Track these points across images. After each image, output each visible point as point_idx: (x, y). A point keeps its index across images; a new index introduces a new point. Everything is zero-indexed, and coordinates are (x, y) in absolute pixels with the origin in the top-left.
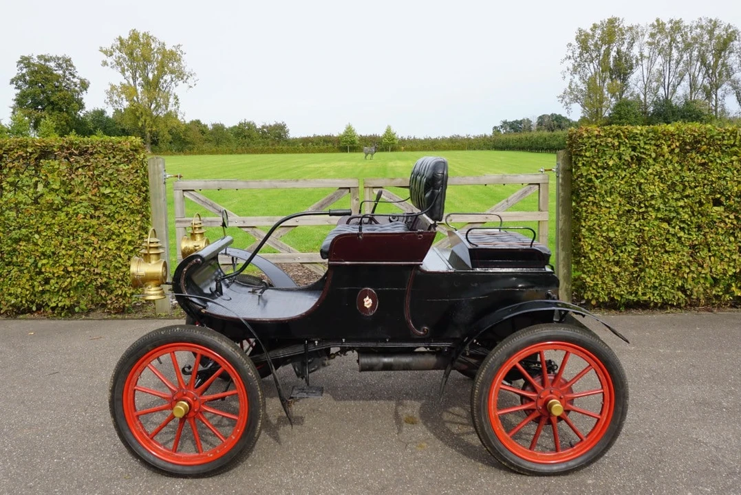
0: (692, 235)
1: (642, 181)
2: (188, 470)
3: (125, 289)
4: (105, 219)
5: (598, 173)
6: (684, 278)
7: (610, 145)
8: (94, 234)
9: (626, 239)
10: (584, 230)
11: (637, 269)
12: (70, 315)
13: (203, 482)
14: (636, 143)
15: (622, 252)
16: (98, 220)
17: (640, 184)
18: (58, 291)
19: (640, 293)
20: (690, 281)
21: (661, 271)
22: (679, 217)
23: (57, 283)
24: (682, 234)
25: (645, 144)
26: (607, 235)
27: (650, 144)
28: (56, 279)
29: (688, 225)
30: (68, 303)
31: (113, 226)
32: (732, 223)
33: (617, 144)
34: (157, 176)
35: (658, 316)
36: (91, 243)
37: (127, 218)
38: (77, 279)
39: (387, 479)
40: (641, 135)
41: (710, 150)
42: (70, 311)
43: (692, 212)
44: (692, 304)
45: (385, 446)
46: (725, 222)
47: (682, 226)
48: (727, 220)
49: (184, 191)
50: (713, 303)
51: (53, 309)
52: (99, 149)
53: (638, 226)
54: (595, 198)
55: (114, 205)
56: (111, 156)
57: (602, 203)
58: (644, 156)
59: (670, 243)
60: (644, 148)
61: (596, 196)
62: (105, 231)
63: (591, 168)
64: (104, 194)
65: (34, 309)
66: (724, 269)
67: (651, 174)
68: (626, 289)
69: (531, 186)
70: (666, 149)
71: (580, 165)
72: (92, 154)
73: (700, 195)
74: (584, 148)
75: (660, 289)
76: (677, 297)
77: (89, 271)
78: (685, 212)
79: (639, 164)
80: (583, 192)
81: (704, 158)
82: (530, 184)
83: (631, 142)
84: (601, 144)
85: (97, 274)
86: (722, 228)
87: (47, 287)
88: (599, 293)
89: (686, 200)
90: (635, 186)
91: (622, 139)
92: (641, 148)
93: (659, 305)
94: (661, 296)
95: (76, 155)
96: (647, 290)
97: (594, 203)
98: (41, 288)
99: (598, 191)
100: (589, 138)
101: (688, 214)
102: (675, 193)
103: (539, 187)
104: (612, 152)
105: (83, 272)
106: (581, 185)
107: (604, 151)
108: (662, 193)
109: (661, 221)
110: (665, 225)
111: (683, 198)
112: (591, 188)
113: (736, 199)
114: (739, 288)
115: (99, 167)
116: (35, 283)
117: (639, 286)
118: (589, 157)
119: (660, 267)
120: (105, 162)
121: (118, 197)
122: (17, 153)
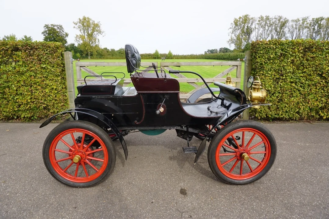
0: (305, 89)
1: (285, 65)
3: (54, 110)
4: (44, 78)
5: (265, 61)
6: (300, 108)
7: (272, 48)
8: (39, 85)
9: (276, 90)
11: (280, 104)
12: (30, 121)
14: (284, 47)
15: (274, 96)
16: (41, 79)
18: (25, 110)
19: (280, 114)
20: (302, 109)
21: (290, 105)
22: (300, 81)
23: (24, 107)
24: (301, 89)
25: (287, 48)
26: (268, 88)
27: (290, 48)
28: (24, 105)
29: (304, 85)
30: (29, 116)
31: (47, 82)
32: (323, 84)
33: (275, 48)
34: (68, 60)
35: (287, 124)
36: (38, 90)
37: (54, 78)
38: (33, 106)
40: (286, 43)
41: (317, 51)
42: (30, 119)
43: (306, 79)
44: (301, 119)
46: (320, 84)
47: (301, 85)
48: (321, 83)
49: (80, 67)
50: (310, 119)
51: (23, 118)
52: (39, 47)
53: (282, 85)
54: (264, 72)
55: (48, 72)
56: (45, 50)
57: (266, 75)
58: (286, 53)
59: (295, 92)
60: (287, 50)
61: (264, 71)
62: (44, 84)
63: (262, 59)
64: (43, 67)
65: (15, 118)
66: (318, 104)
67: (289, 62)
68: (274, 113)
69: (234, 67)
70: (296, 49)
71: (257, 57)
72: (36, 49)
73: (310, 72)
74: (260, 49)
75: (289, 113)
76: (295, 116)
77: (38, 102)
78: (303, 79)
79: (284, 58)
80: (258, 69)
81: (314, 55)
82: (233, 66)
83: (281, 47)
84: (267, 48)
85: (42, 103)
86: (319, 87)
87: (20, 109)
88: (262, 114)
89: (304, 74)
90: (282, 67)
91: (277, 46)
92: (285, 50)
94: (288, 115)
95: (29, 49)
96: (283, 113)
97: (263, 74)
98: (17, 109)
99: (265, 69)
100: (262, 45)
102: (299, 71)
103: (237, 67)
104: (272, 51)
105: (35, 102)
106: (258, 66)
107: (269, 50)
108: (293, 70)
109: (292, 82)
110: (293, 85)
111: (302, 73)
112: (262, 67)
113: (326, 73)
114: (323, 112)
115: (40, 55)
116: (15, 107)
117: (280, 111)
118: (262, 54)
119: (290, 103)
120: (43, 53)
121: (49, 69)
122: (2, 48)
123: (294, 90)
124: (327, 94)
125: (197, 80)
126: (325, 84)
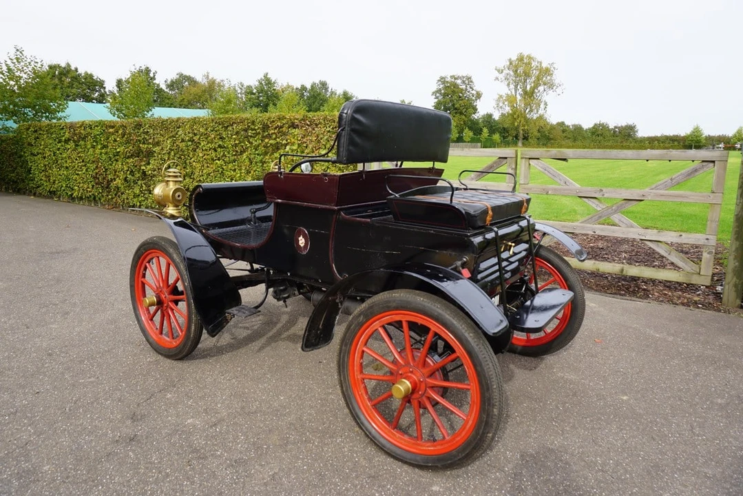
69: (704, 164)
82: (703, 161)
125: (602, 193)
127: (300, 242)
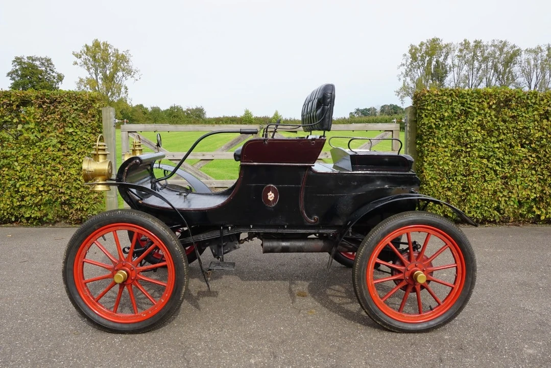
0: (505, 169)
1: (469, 128)
2: (126, 327)
3: (83, 205)
4: (69, 151)
5: (436, 122)
6: (499, 200)
7: (445, 101)
8: (60, 163)
9: (457, 171)
10: (426, 164)
11: (464, 193)
12: (40, 224)
13: (138, 337)
14: (464, 100)
15: (453, 180)
16: (64, 152)
17: (466, 131)
18: (31, 206)
19: (466, 211)
20: (503, 203)
21: (482, 195)
22: (495, 155)
23: (31, 199)
24: (497, 168)
25: (471, 101)
26: (443, 167)
27: (475, 101)
28: (30, 196)
29: (502, 161)
30: (38, 214)
31: (75, 157)
32: (533, 161)
33: (450, 101)
34: (108, 121)
35: (480, 228)
36: (57, 170)
37: (86, 151)
38: (46, 197)
39: (285, 334)
40: (468, 94)
41: (518, 106)
42: (40, 222)
43: (505, 152)
44: (504, 221)
45: (283, 311)
46: (528, 159)
47: (497, 162)
48: (530, 158)
49: (129, 132)
50: (519, 220)
51: (28, 219)
52: (65, 99)
53: (465, 161)
54: (434, 140)
55: (76, 141)
56: (74, 104)
57: (439, 144)
58: (470, 110)
59: (488, 174)
60: (470, 104)
62: (69, 161)
63: (431, 118)
64: (68, 133)
65: (13, 219)
66: (528, 195)
67: (475, 123)
70: (485, 104)
71: (423, 116)
72: (60, 102)
73: (511, 140)
74: (426, 103)
75: (481, 209)
76: (493, 215)
77: (56, 190)
78: (500, 152)
79: (467, 117)
80: (425, 136)
81: (513, 112)
82: (386, 131)
83: (460, 99)
84: (438, 101)
85: (62, 193)
86: (527, 164)
87: (23, 203)
88: (436, 211)
89: (500, 143)
90: (463, 132)
91: (454, 98)
92: (468, 104)
93: (480, 221)
94: (482, 214)
95: (47, 103)
96: (472, 210)
97: (433, 144)
98: (18, 204)
99: (436, 135)
100: (430, 96)
101: (502, 153)
102: (492, 138)
103: (393, 133)
104: (447, 106)
105: (50, 192)
106: (424, 130)
107: (441, 106)
108: (483, 138)
109: (482, 158)
110: (485, 161)
111: (498, 142)
112: (431, 132)
113: (537, 143)
114: (539, 209)
115: (65, 113)
116: (14, 200)
117: (466, 206)
118: (430, 110)
119: (482, 192)
120: (69, 108)
121: (79, 135)
122: (3, 101)
123: (487, 169)
124: (541, 177)
125: (326, 155)
126: (536, 160)
127: (269, 197)
